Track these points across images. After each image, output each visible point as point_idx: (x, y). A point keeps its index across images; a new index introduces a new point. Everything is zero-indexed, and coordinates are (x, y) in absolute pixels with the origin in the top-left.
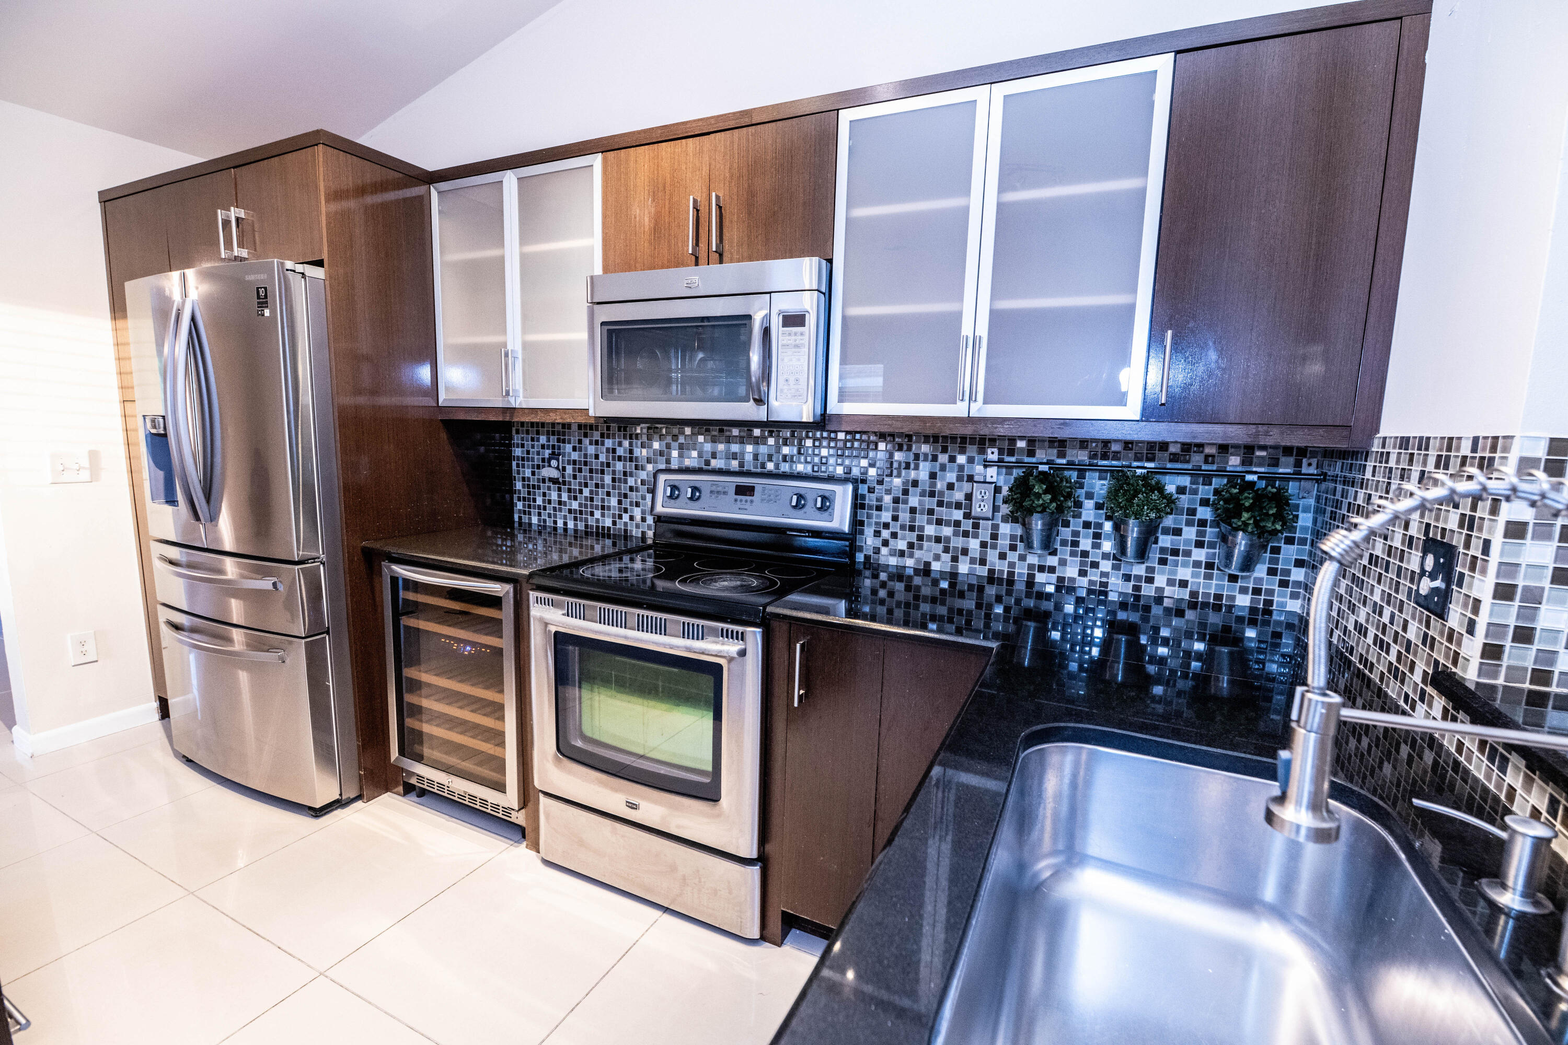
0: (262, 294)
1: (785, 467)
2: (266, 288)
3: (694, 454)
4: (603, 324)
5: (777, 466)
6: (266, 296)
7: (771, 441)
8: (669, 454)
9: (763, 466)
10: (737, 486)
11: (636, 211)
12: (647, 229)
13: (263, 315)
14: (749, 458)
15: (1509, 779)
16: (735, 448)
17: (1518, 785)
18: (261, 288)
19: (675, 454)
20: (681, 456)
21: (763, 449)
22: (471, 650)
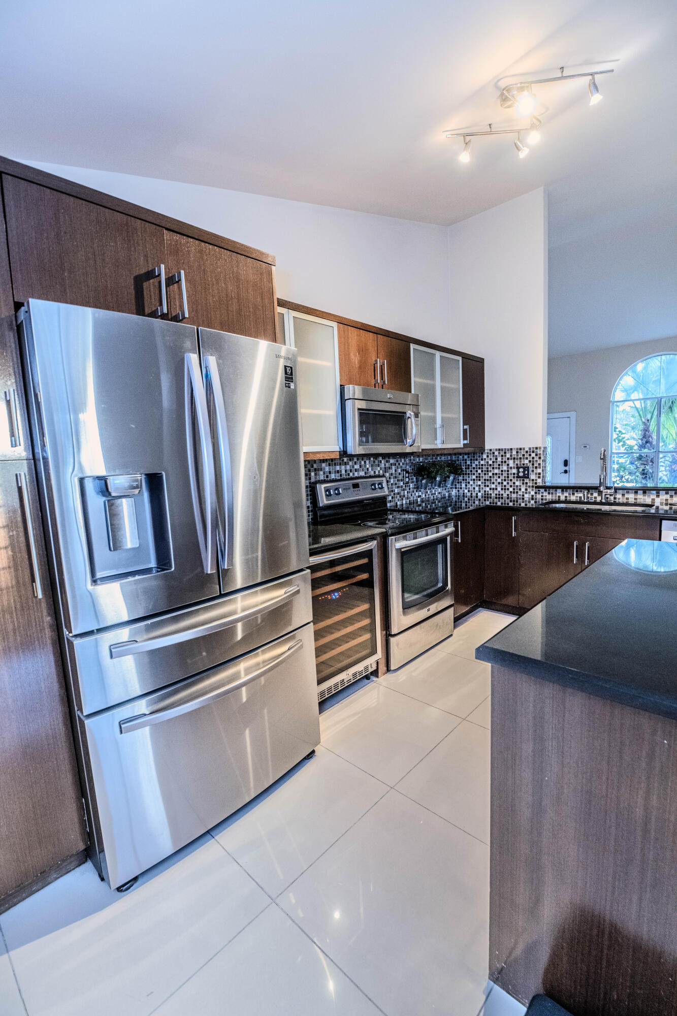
0: (289, 371)
1: (356, 474)
2: (291, 368)
3: (321, 473)
4: (359, 409)
5: (353, 474)
6: (291, 374)
7: (351, 463)
8: (310, 475)
9: (349, 475)
10: (353, 484)
11: (352, 356)
12: (357, 366)
13: (290, 387)
14: (343, 472)
15: (558, 495)
16: (338, 468)
17: (560, 495)
18: (288, 367)
19: (313, 474)
20: (316, 474)
21: (348, 467)
22: (339, 594)
